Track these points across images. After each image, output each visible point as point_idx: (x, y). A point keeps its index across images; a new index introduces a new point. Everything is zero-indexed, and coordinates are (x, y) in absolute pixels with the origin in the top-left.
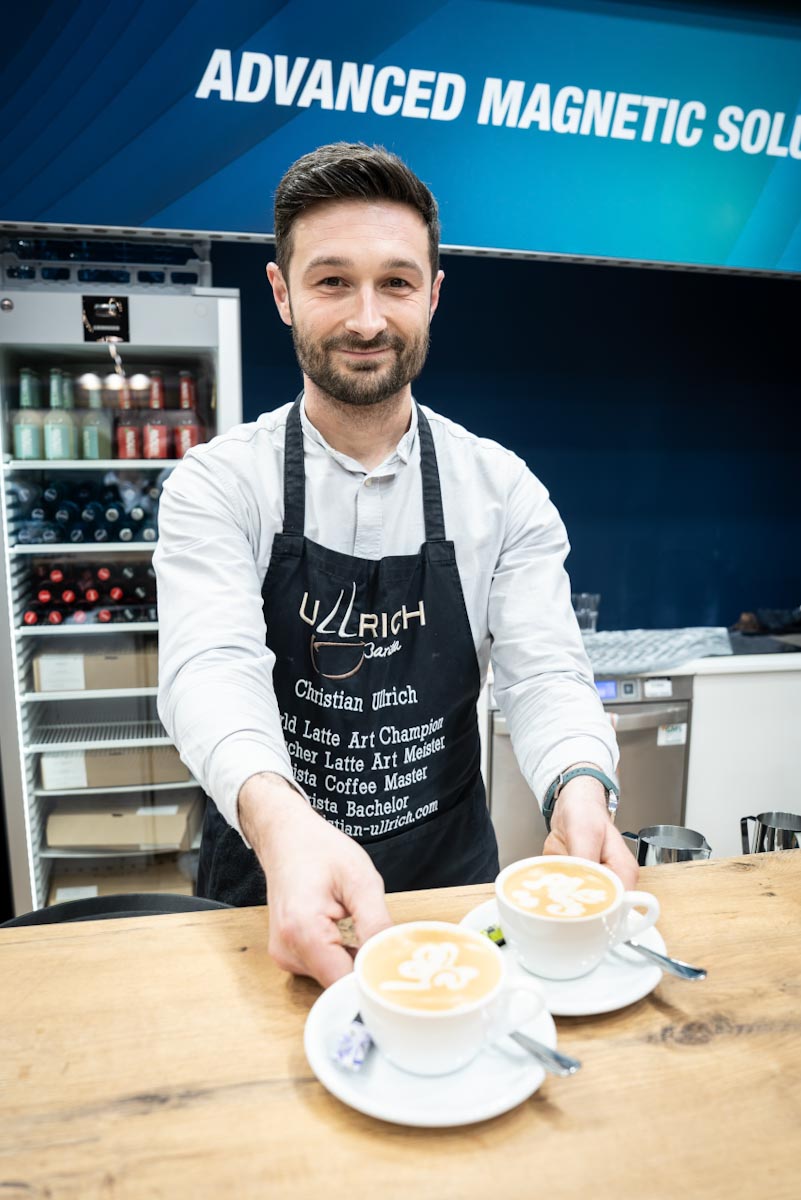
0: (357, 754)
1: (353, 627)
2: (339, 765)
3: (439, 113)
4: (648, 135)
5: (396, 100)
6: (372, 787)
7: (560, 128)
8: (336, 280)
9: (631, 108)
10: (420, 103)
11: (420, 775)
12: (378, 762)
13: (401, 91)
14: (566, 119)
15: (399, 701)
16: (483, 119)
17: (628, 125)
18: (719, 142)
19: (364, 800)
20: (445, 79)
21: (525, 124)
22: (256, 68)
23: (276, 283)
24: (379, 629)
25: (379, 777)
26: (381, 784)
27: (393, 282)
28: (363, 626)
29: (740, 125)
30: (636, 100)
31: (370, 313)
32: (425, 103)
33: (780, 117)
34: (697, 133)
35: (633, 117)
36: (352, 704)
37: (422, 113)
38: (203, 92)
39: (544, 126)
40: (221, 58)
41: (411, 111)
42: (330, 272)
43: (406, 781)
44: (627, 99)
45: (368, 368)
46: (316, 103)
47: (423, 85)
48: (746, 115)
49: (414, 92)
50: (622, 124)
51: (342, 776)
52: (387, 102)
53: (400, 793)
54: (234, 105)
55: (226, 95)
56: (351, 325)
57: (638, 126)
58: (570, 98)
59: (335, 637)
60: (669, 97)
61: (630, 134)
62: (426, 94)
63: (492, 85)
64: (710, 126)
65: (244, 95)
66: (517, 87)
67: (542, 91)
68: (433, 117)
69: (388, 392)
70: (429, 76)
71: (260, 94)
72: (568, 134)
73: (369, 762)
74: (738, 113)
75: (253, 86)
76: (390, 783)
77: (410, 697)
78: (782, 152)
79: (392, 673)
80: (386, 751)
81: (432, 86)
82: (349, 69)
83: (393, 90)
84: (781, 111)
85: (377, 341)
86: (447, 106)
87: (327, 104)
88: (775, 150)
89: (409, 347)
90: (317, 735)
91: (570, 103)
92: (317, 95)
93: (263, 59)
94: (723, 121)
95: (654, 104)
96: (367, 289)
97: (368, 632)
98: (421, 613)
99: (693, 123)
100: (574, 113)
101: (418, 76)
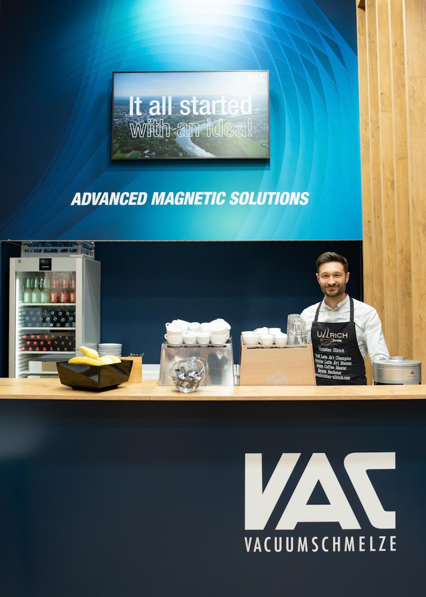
0: (331, 360)
1: (329, 336)
2: (327, 363)
3: (139, 203)
4: (206, 203)
5: (126, 201)
6: (333, 368)
7: (177, 203)
8: (327, 276)
9: (200, 196)
10: (134, 201)
11: (345, 369)
12: (335, 363)
13: (128, 198)
14: (179, 201)
15: (340, 351)
16: (153, 203)
17: (199, 201)
18: (231, 202)
19: (332, 370)
20: (141, 194)
21: (166, 203)
22: (87, 196)
23: (318, 277)
24: (335, 336)
25: (335, 366)
26: (335, 367)
27: (336, 275)
28: (331, 335)
29: (239, 197)
30: (202, 193)
31: (332, 281)
32: (136, 201)
33: (252, 193)
34: (223, 201)
35: (201, 198)
36: (329, 350)
37: (134, 204)
38: (73, 204)
39: (172, 204)
40: (78, 195)
41: (131, 203)
42: (325, 275)
43: (341, 368)
44: (198, 193)
45: (332, 290)
46: (103, 204)
47: (134, 196)
48: (240, 194)
49: (132, 198)
50: (197, 200)
51: (327, 365)
52: (124, 202)
53: (339, 371)
54: (81, 206)
55: (79, 204)
56: (329, 283)
57: (203, 201)
58: (180, 195)
59: (326, 338)
60: (213, 191)
61: (200, 203)
62: (135, 198)
63: (156, 194)
64: (228, 198)
65: (84, 204)
66: (163, 194)
67: (171, 194)
68: (138, 204)
69: (339, 294)
70: (136, 193)
71: (88, 203)
72: (180, 205)
73: (333, 362)
74: (238, 194)
75: (86, 201)
76: (337, 368)
77: (343, 351)
78: (255, 203)
79: (339, 346)
80: (337, 361)
81: (137, 196)
82: (113, 194)
83: (126, 198)
84: (252, 191)
85: (334, 285)
86: (142, 201)
87: (107, 204)
88: (251, 203)
89: (341, 286)
90: (323, 357)
91: (180, 196)
92: (104, 201)
93: (89, 194)
94: (232, 196)
95: (208, 194)
96: (331, 277)
97: (332, 337)
98: (347, 335)
99: (222, 197)
100: (182, 199)
101: (133, 194)
